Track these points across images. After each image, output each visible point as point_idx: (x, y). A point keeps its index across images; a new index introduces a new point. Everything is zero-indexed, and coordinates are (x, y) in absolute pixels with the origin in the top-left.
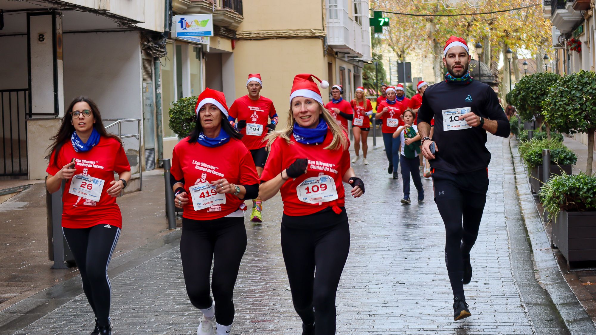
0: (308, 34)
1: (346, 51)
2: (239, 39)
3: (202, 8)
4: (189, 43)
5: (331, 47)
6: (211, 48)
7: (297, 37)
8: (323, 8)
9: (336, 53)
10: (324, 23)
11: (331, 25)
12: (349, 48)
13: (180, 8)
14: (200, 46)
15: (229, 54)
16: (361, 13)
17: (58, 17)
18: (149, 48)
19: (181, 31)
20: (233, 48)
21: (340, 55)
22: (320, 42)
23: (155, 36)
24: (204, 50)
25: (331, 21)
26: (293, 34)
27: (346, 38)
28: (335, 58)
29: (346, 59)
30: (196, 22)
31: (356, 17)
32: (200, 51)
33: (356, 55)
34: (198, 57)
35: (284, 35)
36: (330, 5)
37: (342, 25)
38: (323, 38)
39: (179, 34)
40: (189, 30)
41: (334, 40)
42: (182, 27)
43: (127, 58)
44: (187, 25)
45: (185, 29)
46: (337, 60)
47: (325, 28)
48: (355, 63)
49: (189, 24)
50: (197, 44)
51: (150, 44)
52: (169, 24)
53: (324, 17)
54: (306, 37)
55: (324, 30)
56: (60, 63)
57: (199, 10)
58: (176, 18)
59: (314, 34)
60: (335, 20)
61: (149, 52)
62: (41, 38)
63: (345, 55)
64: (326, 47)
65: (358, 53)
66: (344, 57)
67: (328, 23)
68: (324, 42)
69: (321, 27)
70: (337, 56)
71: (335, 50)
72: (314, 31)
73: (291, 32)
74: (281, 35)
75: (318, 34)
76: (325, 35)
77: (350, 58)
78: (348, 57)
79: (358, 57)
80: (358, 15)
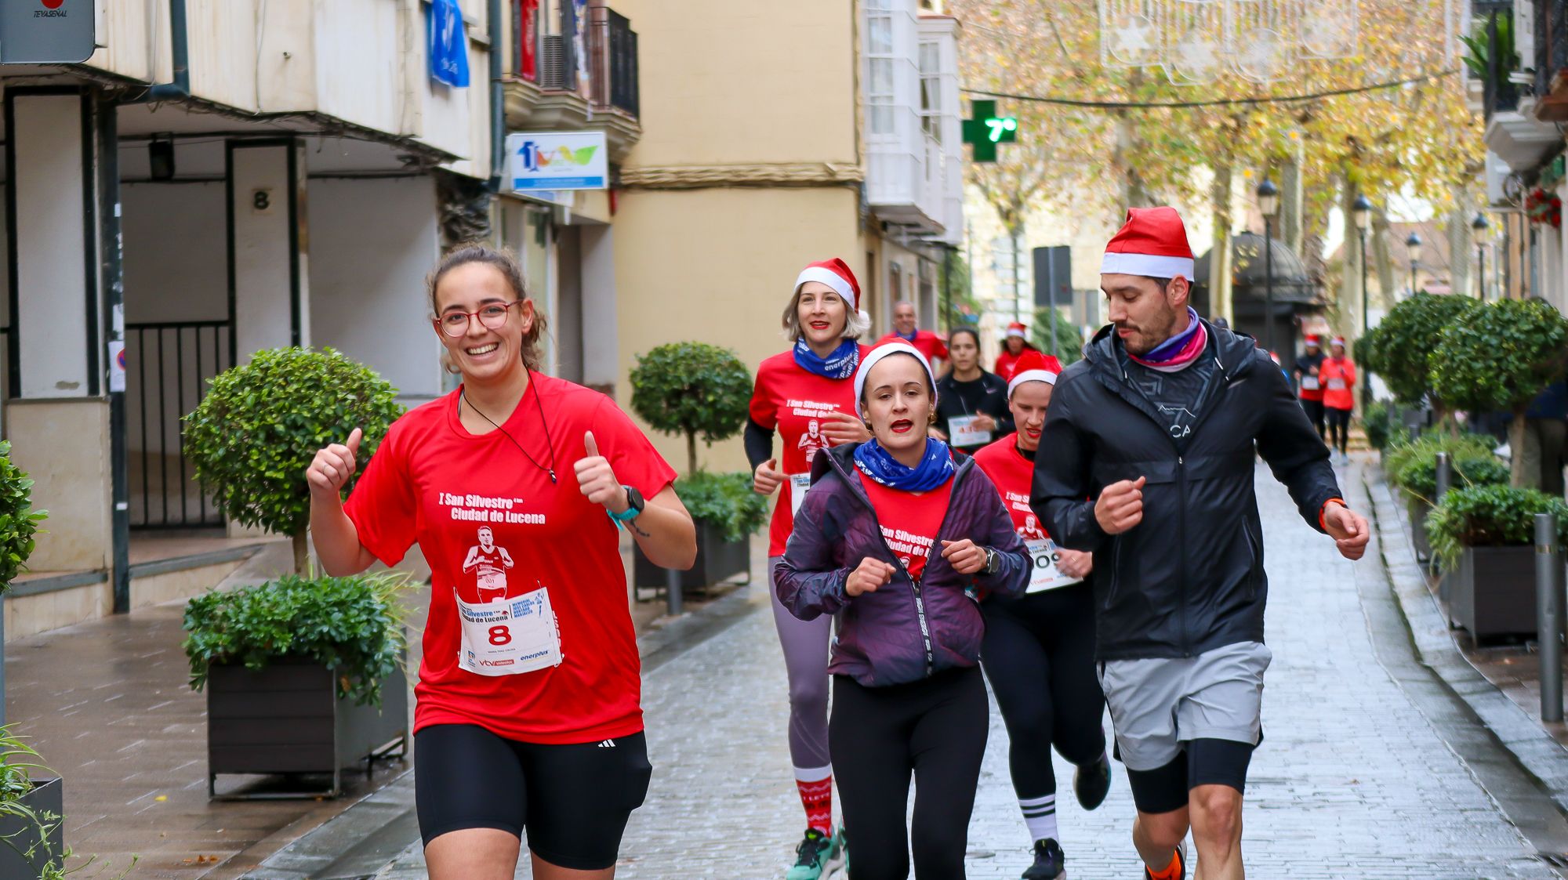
0: (817, 174)
1: (912, 219)
2: (628, 188)
3: (566, 112)
4: (525, 202)
5: (874, 209)
6: (573, 216)
7: (787, 184)
8: (856, 105)
9: (885, 225)
10: (862, 145)
11: (874, 149)
12: (918, 212)
13: (519, 116)
14: (546, 210)
15: (598, 229)
16: (938, 107)
17: (300, 150)
18: (456, 219)
19: (526, 173)
20: (613, 210)
21: (891, 229)
22: (848, 197)
23: (469, 188)
24: (557, 220)
25: (875, 137)
26: (778, 174)
27: (916, 190)
28: (880, 238)
29: (904, 240)
30: (564, 151)
31: (926, 119)
32: (548, 222)
33: (931, 228)
34: (540, 238)
35: (752, 177)
36: (873, 95)
37: (906, 149)
38: (857, 186)
39: (522, 182)
40: (544, 172)
41: (885, 193)
42: (527, 163)
43: (404, 244)
44: (541, 160)
45: (535, 169)
46: (886, 245)
47: (864, 160)
48: (923, 251)
49: (546, 156)
50: (540, 204)
51: (459, 210)
52: (498, 156)
53: (860, 129)
54: (812, 184)
55: (858, 163)
56: (303, 258)
57: (556, 117)
58: (515, 141)
59: (832, 173)
60: (888, 137)
61: (455, 228)
62: (261, 200)
63: (904, 229)
64: (864, 212)
65: (937, 224)
66: (899, 234)
67: (868, 144)
68: (860, 197)
69: (850, 157)
70: (884, 234)
71: (882, 217)
72: (834, 168)
73: (772, 170)
74: (743, 179)
75: (843, 175)
76: (862, 178)
77: (914, 238)
78: (910, 234)
79: (933, 234)
80: (930, 112)
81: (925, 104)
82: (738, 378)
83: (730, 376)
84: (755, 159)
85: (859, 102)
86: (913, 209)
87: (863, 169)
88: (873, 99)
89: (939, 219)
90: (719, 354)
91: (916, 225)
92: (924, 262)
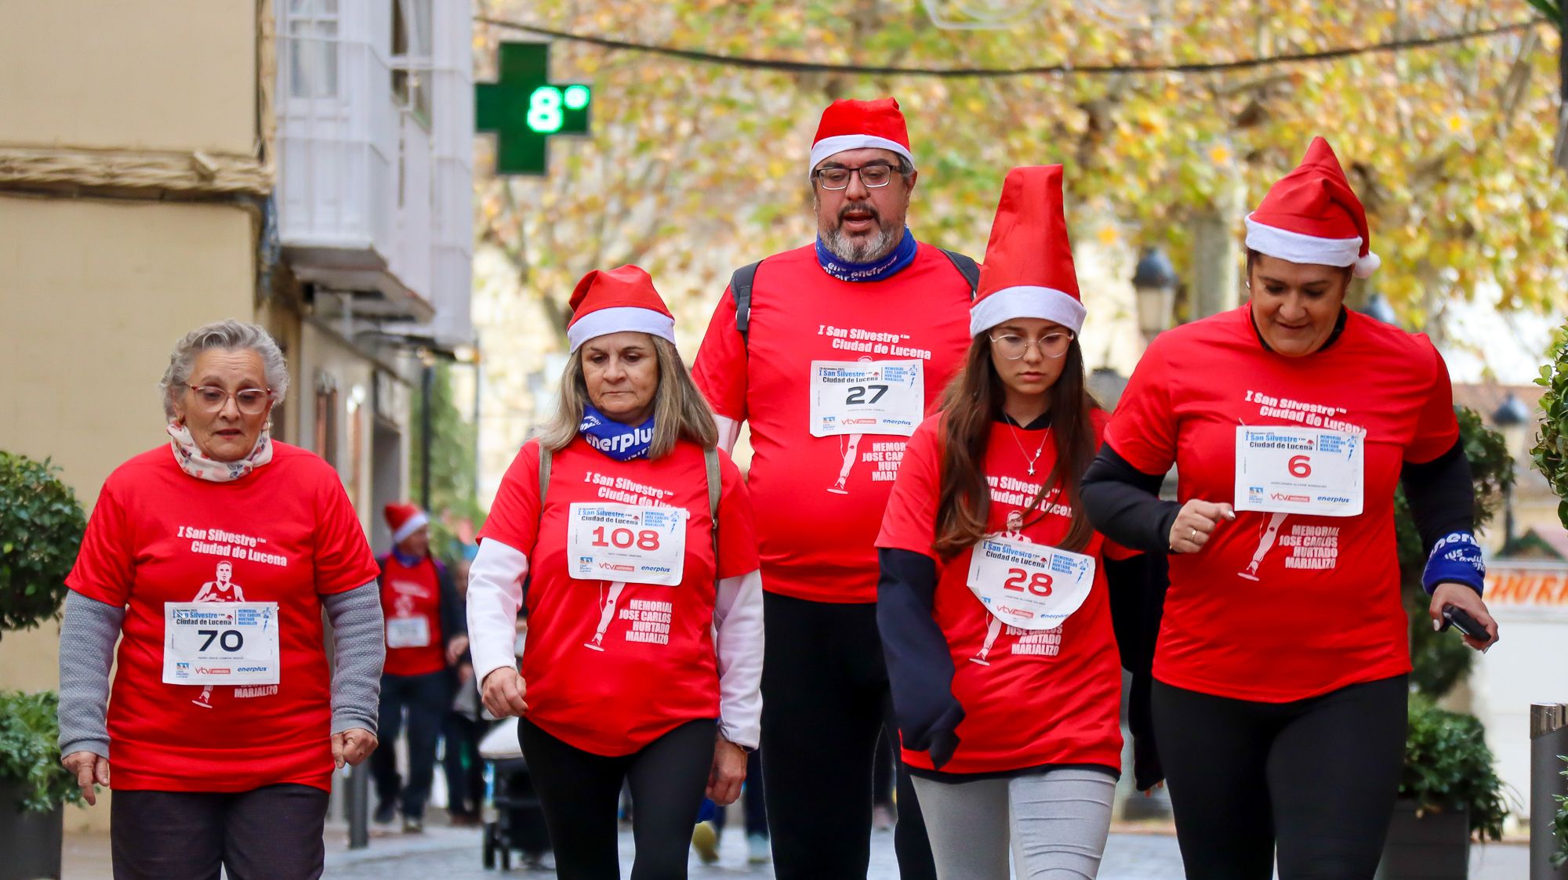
0: (175, 175)
1: (366, 280)
5: (289, 256)
7: (108, 193)
8: (260, 37)
9: (309, 291)
10: (268, 121)
11: (295, 130)
16: (427, 50)
21: (322, 302)
22: (238, 225)
25: (297, 106)
26: (92, 171)
27: (378, 219)
28: (299, 318)
29: (347, 328)
31: (399, 78)
33: (402, 306)
35: (36, 173)
36: (294, 17)
37: (360, 133)
38: (257, 205)
41: (316, 220)
46: (312, 333)
47: (272, 150)
48: (384, 355)
53: (267, 84)
54: (162, 195)
55: (262, 156)
59: (206, 176)
60: (324, 107)
63: (348, 300)
64: (268, 259)
65: (414, 297)
66: (337, 315)
67: (282, 119)
68: (262, 228)
69: (246, 144)
70: (309, 309)
71: (304, 273)
72: (212, 165)
73: (79, 161)
74: (16, 176)
75: (226, 182)
76: (268, 185)
77: (366, 326)
78: (358, 316)
79: (409, 318)
80: (410, 62)
81: (399, 44)
82: (59, 512)
83: (44, 510)
84: (44, 135)
85: (267, 29)
86: (372, 261)
87: (271, 167)
88: (294, 25)
89: (424, 292)
90: (24, 469)
91: (375, 294)
92: (384, 379)
